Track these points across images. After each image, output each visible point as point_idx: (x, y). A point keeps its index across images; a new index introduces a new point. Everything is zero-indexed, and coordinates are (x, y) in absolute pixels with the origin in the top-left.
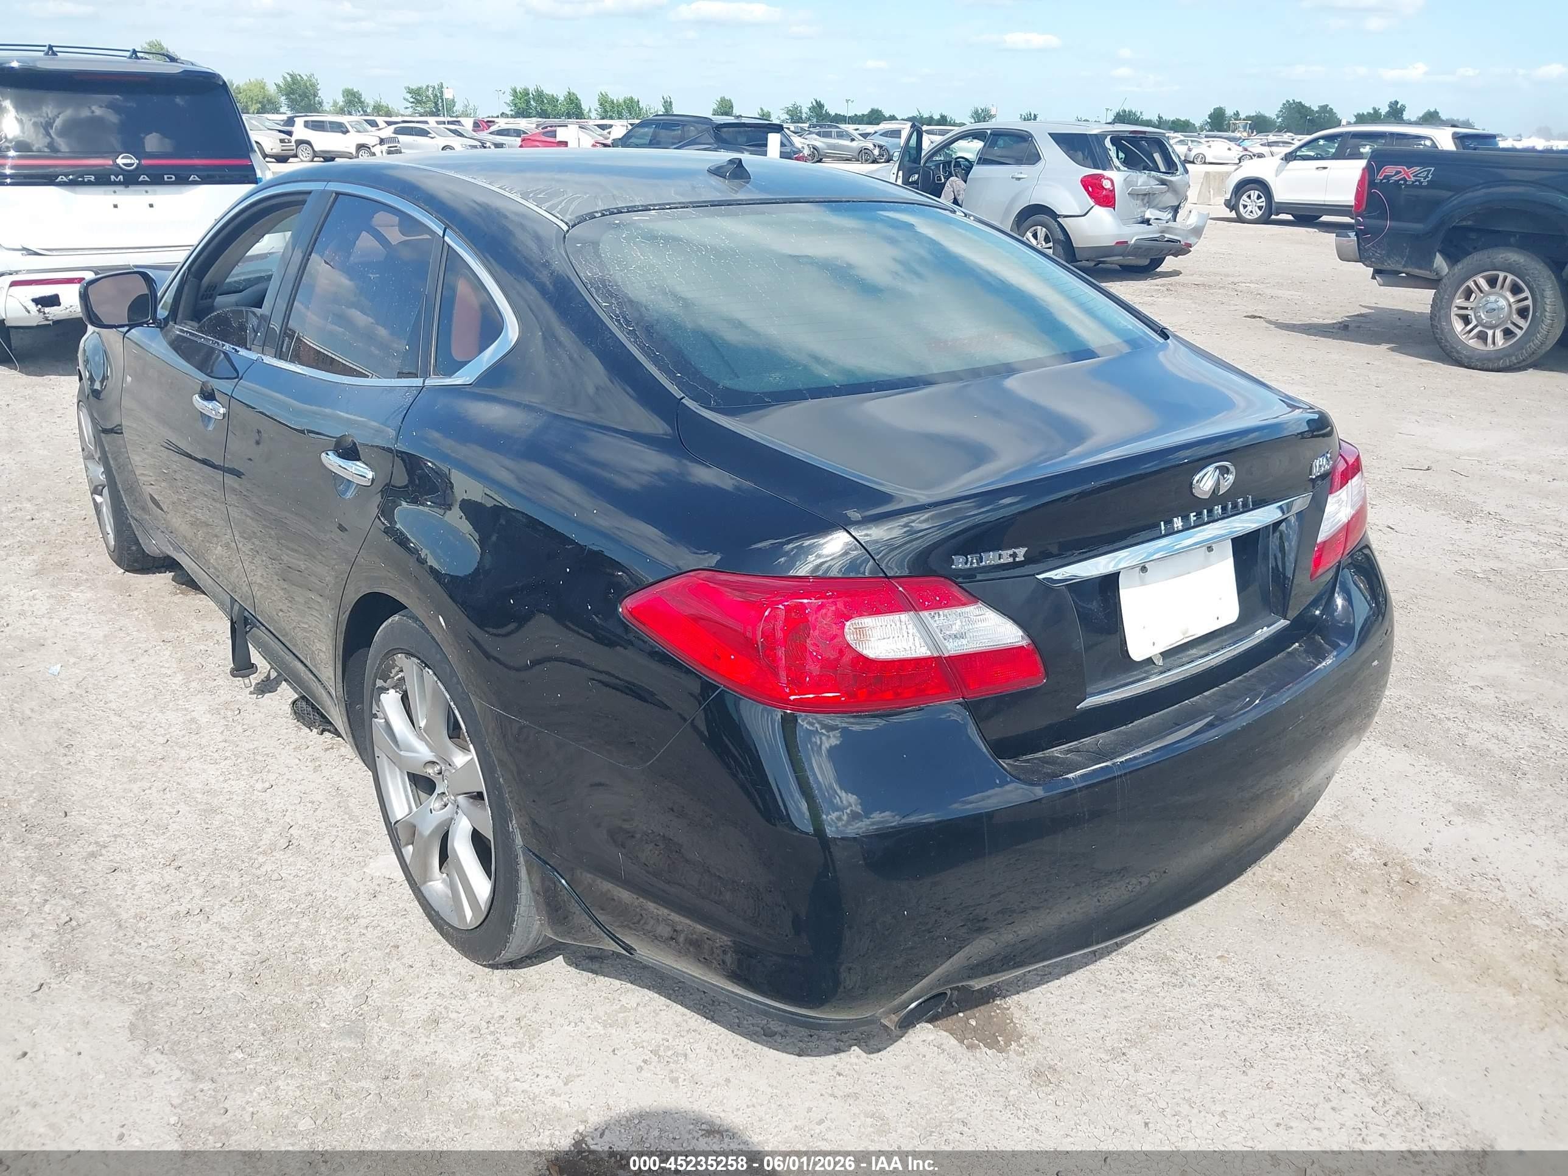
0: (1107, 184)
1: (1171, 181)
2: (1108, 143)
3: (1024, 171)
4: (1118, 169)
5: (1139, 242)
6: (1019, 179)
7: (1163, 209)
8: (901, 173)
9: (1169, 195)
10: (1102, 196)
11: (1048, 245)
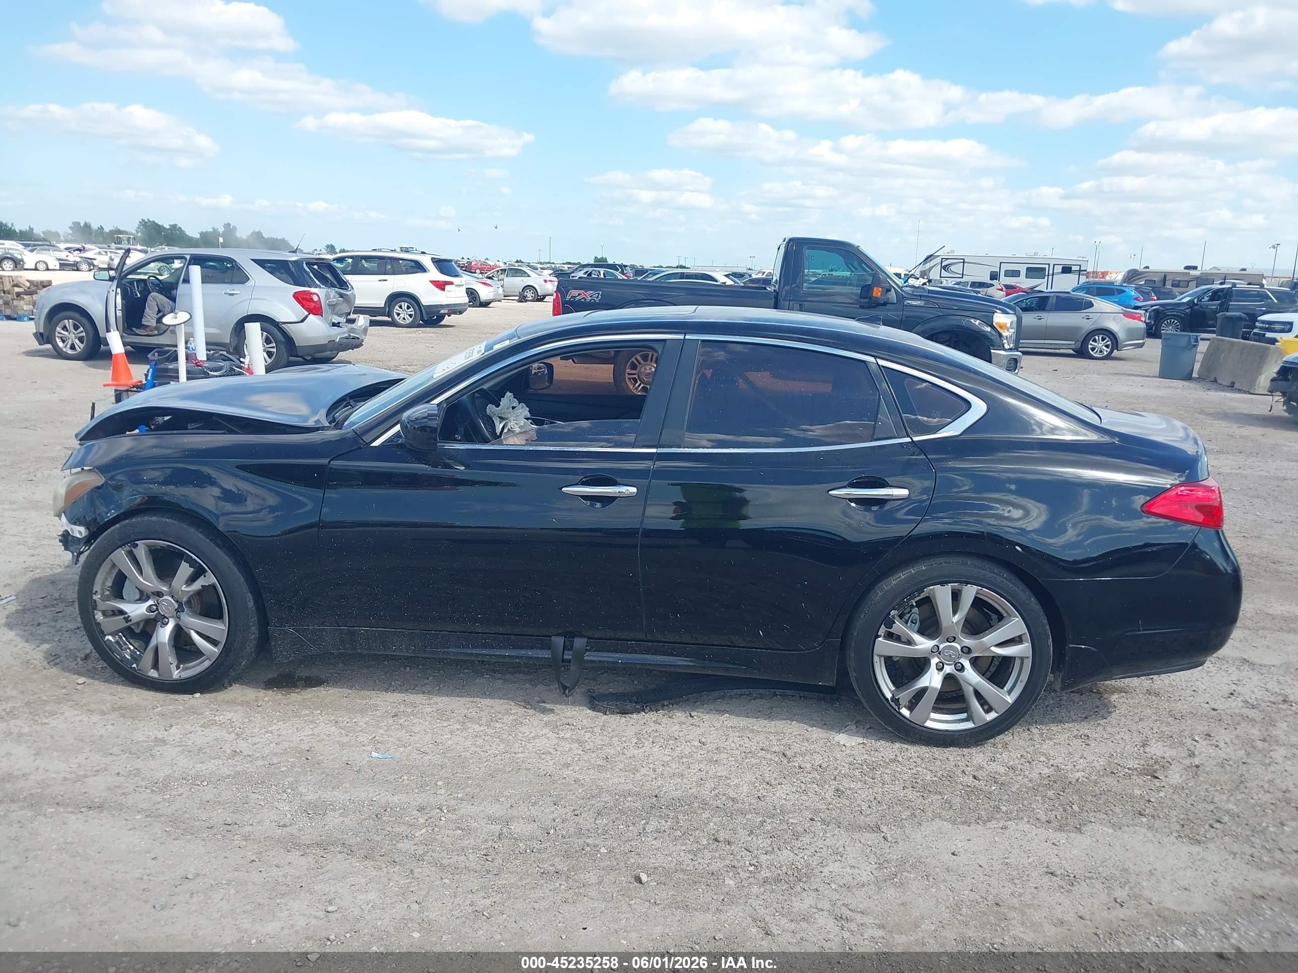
0: (315, 298)
1: (345, 294)
2: (305, 265)
3: (237, 289)
4: (320, 287)
5: (342, 340)
6: (232, 294)
7: (340, 315)
8: (119, 290)
9: (344, 304)
10: (314, 309)
11: (271, 345)
